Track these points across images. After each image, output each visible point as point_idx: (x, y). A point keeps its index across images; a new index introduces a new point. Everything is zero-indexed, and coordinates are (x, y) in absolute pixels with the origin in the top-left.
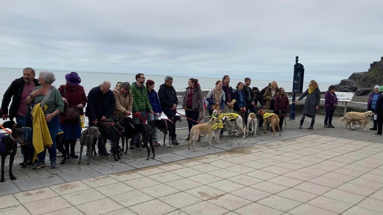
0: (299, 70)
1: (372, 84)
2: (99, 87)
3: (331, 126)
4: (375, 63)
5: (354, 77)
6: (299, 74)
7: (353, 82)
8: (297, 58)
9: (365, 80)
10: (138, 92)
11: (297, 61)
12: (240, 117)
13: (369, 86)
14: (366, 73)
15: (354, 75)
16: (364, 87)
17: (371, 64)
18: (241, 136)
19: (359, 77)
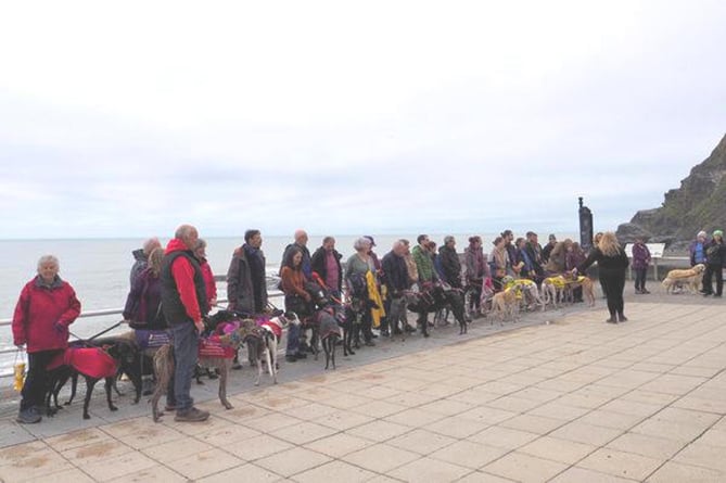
0: (586, 216)
1: (672, 229)
2: (392, 252)
3: (644, 292)
4: (672, 192)
5: (640, 217)
6: (586, 222)
7: (639, 227)
8: (581, 199)
9: (659, 222)
10: (423, 257)
11: (581, 203)
12: (534, 284)
13: (668, 233)
14: (659, 210)
15: (638, 214)
16: (660, 234)
17: (666, 195)
18: (537, 309)
19: (649, 219)
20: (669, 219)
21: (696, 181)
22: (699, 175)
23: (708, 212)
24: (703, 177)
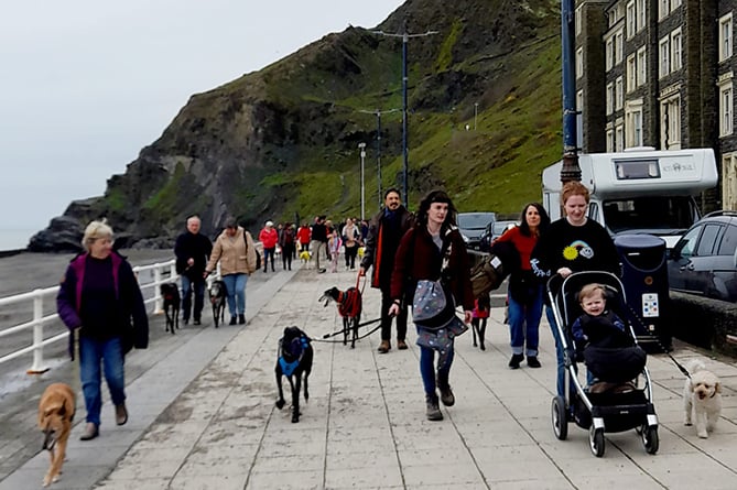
4: (116, 177)
5: (75, 209)
7: (74, 221)
15: (73, 204)
17: (108, 181)
19: (87, 211)
20: (114, 212)
21: (145, 168)
22: (148, 159)
23: (167, 205)
24: (154, 162)
